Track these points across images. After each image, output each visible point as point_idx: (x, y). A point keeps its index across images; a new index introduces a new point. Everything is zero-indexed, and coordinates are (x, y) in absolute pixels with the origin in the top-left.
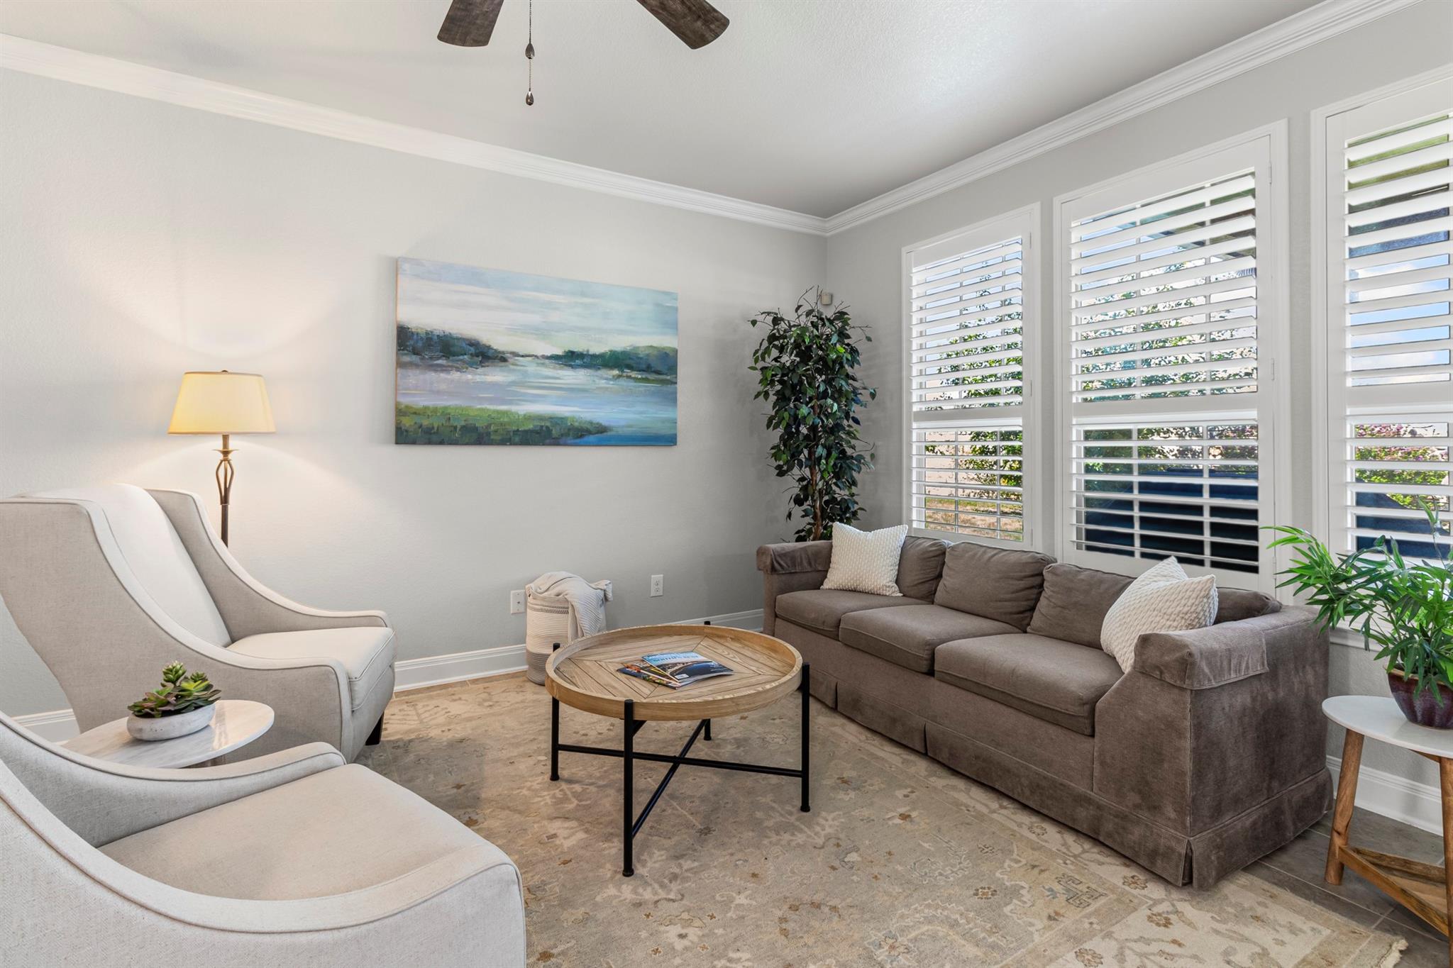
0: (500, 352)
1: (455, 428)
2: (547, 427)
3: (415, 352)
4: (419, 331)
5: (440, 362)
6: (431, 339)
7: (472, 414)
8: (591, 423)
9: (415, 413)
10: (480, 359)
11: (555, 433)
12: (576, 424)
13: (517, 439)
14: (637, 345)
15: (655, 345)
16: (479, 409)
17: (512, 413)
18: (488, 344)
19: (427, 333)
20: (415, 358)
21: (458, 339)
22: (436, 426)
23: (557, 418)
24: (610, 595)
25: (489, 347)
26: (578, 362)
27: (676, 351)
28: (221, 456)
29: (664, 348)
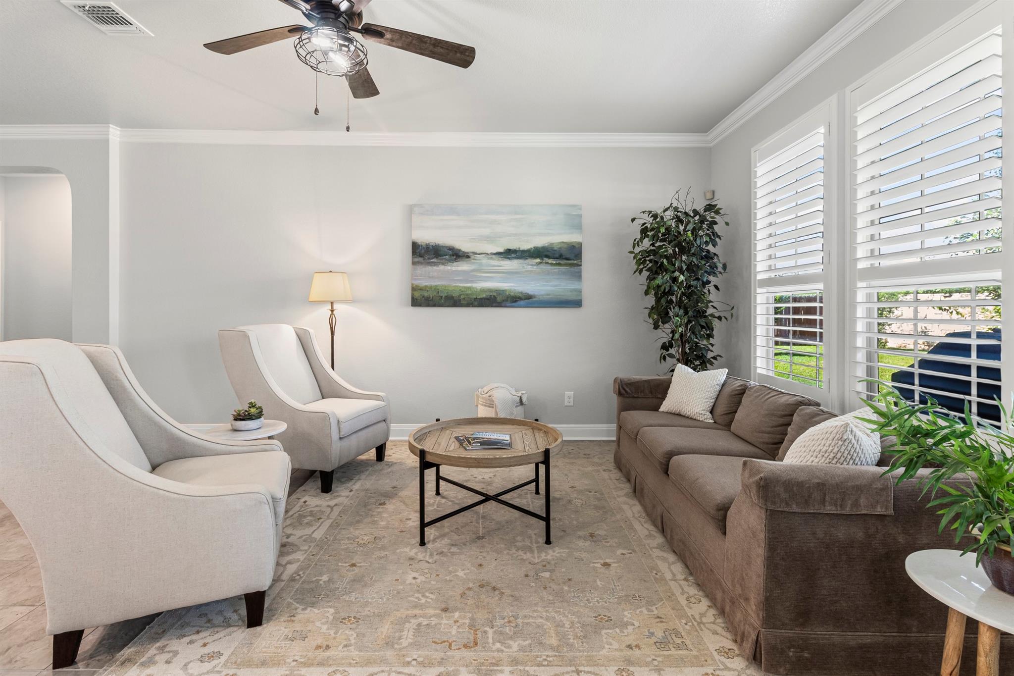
0: (466, 253)
1: (442, 297)
2: (494, 296)
3: (421, 256)
4: (422, 244)
5: (433, 260)
6: (428, 248)
7: (450, 289)
8: (522, 293)
9: (421, 289)
10: (455, 257)
11: (499, 299)
12: (512, 294)
13: (476, 303)
14: (553, 242)
15: (565, 241)
16: (454, 286)
17: (473, 288)
18: (459, 248)
19: (427, 245)
20: (421, 259)
21: (443, 247)
22: (431, 296)
23: (500, 290)
24: (524, 400)
25: (460, 250)
26: (513, 255)
27: (580, 244)
28: (330, 313)
29: (572, 243)
